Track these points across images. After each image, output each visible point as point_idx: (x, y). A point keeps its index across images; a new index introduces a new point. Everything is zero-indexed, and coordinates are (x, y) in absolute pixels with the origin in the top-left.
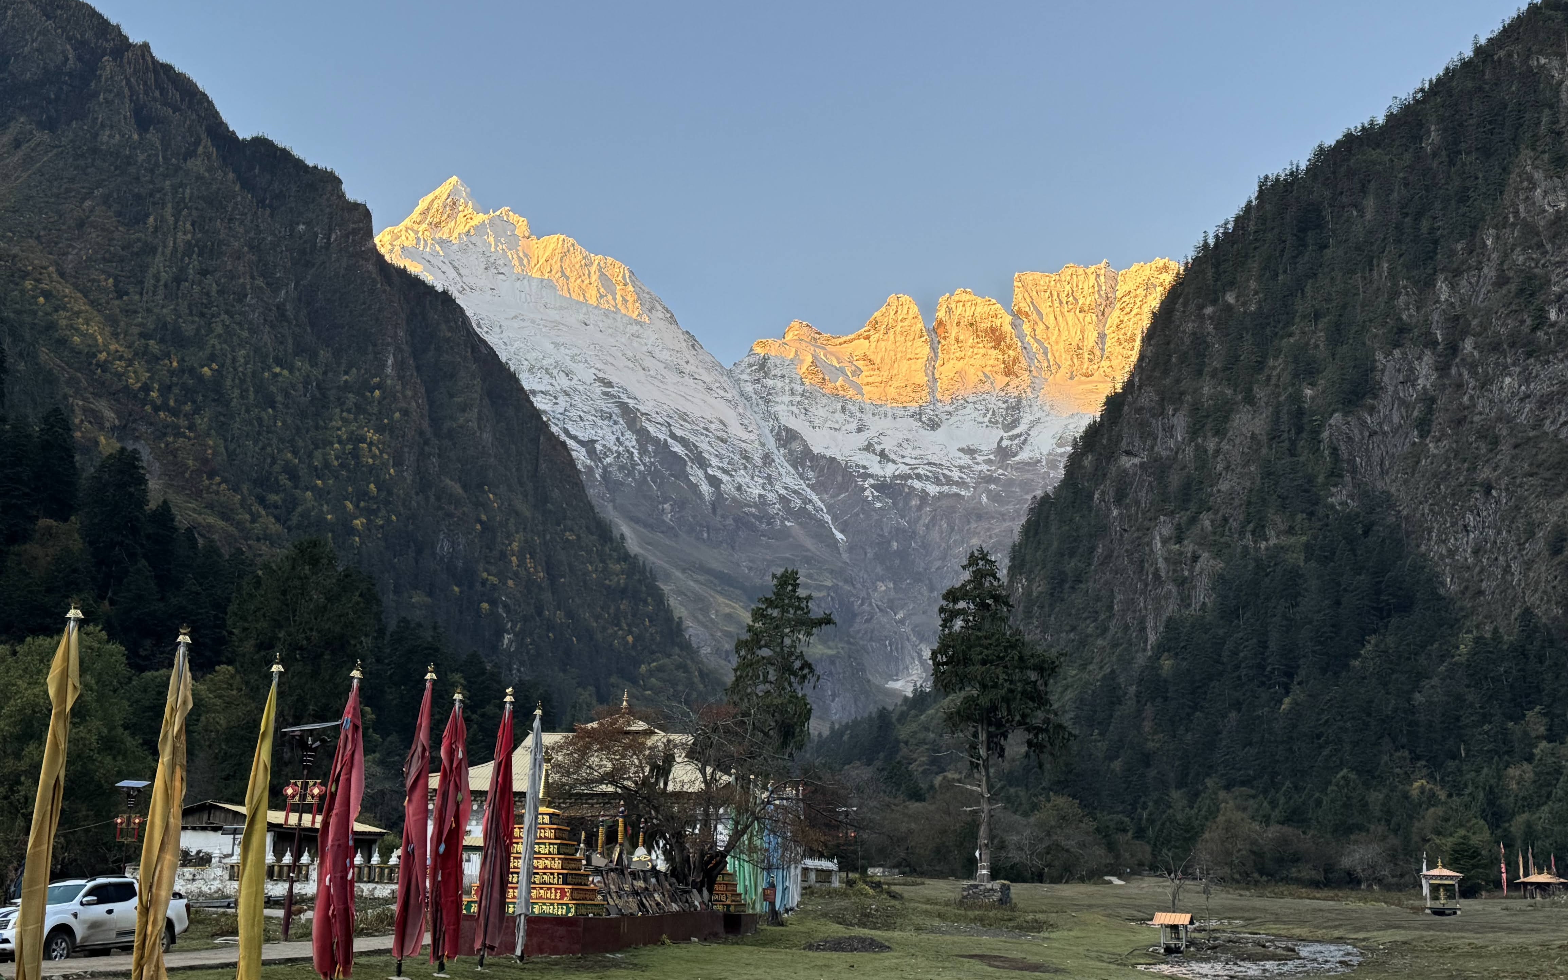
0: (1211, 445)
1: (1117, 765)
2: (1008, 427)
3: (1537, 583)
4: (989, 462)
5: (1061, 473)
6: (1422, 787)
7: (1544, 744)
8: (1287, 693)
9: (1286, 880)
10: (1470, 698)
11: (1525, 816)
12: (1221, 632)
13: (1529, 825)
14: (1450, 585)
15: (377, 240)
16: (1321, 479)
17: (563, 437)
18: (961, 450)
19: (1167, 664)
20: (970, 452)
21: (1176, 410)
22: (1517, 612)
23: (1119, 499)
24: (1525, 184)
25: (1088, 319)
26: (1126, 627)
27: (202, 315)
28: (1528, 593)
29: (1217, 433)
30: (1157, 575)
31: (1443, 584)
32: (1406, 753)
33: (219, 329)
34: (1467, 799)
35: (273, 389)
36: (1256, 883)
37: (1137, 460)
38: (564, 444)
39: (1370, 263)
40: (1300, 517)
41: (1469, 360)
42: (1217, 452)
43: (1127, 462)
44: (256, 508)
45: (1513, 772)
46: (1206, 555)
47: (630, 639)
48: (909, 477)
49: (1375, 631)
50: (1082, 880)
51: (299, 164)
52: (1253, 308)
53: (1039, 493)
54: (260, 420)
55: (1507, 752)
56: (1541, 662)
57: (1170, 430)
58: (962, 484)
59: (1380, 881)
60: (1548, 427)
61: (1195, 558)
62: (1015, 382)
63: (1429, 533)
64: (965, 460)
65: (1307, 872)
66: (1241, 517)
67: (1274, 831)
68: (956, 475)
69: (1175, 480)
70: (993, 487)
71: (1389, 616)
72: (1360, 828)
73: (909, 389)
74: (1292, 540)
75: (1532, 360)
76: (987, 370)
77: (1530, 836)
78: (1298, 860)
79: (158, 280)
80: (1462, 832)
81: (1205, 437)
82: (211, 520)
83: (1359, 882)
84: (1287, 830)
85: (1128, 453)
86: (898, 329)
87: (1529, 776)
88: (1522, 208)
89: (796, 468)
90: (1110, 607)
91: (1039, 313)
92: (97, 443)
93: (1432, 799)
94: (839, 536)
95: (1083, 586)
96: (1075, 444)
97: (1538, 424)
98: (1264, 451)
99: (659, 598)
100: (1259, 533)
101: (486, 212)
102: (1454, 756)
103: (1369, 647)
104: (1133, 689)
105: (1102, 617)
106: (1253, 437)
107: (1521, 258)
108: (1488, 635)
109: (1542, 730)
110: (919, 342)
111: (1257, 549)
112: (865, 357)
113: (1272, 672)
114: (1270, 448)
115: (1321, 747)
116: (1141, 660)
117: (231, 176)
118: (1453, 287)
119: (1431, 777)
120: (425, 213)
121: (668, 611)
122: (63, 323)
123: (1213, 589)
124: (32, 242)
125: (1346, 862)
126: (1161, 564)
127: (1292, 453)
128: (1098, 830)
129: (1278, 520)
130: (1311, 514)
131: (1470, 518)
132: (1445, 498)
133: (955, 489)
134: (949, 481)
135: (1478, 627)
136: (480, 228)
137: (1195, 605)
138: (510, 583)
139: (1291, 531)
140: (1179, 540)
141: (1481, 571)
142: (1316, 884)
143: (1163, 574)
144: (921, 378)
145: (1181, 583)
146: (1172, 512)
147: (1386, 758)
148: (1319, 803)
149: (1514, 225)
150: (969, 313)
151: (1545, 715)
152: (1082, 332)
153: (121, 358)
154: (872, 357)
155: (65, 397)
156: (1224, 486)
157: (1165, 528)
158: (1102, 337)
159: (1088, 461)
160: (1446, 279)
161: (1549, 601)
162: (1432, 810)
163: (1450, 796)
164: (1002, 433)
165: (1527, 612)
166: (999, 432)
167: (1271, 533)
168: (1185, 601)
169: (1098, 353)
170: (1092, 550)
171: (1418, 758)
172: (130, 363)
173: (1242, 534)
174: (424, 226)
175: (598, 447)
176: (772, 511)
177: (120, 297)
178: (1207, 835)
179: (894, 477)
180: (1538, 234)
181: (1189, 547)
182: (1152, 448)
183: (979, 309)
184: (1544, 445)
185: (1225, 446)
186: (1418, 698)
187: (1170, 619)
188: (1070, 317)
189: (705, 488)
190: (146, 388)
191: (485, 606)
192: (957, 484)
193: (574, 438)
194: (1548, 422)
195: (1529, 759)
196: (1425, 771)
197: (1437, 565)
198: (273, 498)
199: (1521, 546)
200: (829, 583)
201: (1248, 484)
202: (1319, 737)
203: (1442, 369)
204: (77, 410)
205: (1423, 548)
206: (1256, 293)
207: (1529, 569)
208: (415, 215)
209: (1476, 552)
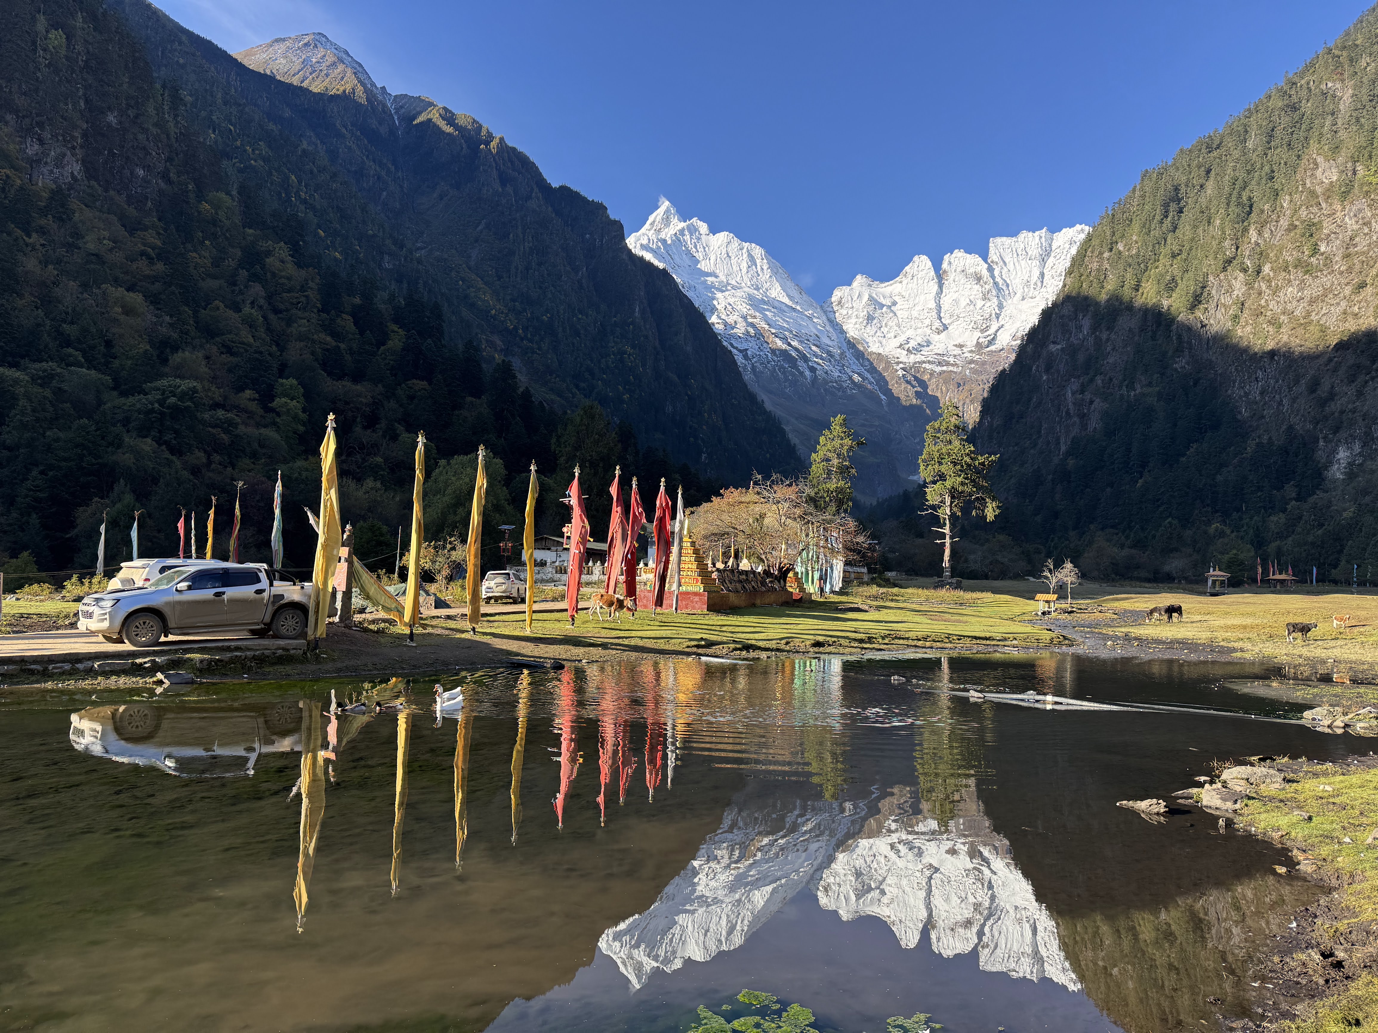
0: (1104, 336)
1: (1039, 518)
2: (982, 331)
3: (1298, 411)
4: (971, 351)
5: (1013, 357)
6: (1217, 528)
7: (1294, 502)
8: (1141, 477)
9: (1131, 578)
10: (1251, 478)
11: (1278, 542)
12: (1104, 444)
13: (1279, 548)
14: (1245, 413)
15: (627, 241)
16: (1170, 353)
17: (730, 348)
18: (956, 346)
19: (1071, 462)
20: (961, 346)
21: (1084, 316)
22: (1284, 427)
23: (1048, 369)
24: (1312, 166)
25: (1034, 264)
26: (1048, 443)
27: (540, 288)
28: (1292, 416)
29: (1108, 329)
30: (1068, 413)
31: (1240, 413)
32: (1210, 509)
33: (550, 296)
34: (1242, 534)
35: (578, 326)
36: (1113, 580)
37: (1059, 347)
38: (730, 352)
39: (1209, 222)
40: (1156, 376)
41: (1267, 278)
42: (1108, 340)
43: (1053, 348)
44: (574, 390)
45: (1274, 518)
46: (1098, 400)
47: (768, 456)
48: (924, 362)
49: (1196, 441)
50: (1010, 578)
51: (584, 199)
52: (1134, 252)
53: (1001, 368)
54: (573, 344)
55: (1271, 508)
56: (1297, 456)
57: (1080, 328)
58: (955, 365)
59: (1186, 579)
60: (1314, 317)
61: (1091, 402)
62: (988, 304)
63: (1234, 383)
64: (957, 351)
65: (1143, 574)
66: (1121, 378)
67: (1126, 552)
68: (951, 360)
69: (1081, 357)
70: (973, 366)
71: (1206, 432)
72: (1176, 550)
73: (925, 311)
74: (1150, 390)
75: (1307, 276)
76: (972, 298)
77: (1279, 553)
78: (1139, 567)
79: (517, 269)
80: (1235, 551)
81: (1101, 331)
82: (553, 397)
83: (1174, 579)
84: (1133, 551)
85: (1054, 343)
86: (919, 276)
87: (1283, 520)
88: (1308, 182)
89: (858, 360)
90: (1039, 432)
91: (1004, 262)
92: (494, 358)
93: (1222, 534)
94: (883, 397)
95: (1024, 420)
96: (1023, 339)
97: (1309, 314)
98: (1136, 338)
99: (783, 432)
100: (1131, 387)
101: (685, 221)
102: (1239, 510)
103: (1192, 450)
104: (1050, 477)
105: (1034, 437)
106: (1130, 330)
107: (1305, 213)
108: (1265, 441)
109: (1294, 495)
110: (932, 283)
111: (1129, 396)
112: (900, 294)
113: (1133, 465)
114: (1140, 336)
115: (1159, 506)
116: (1056, 460)
117: (550, 209)
118: (1260, 234)
119: (1224, 522)
120: (652, 224)
121: (788, 441)
122: (473, 294)
123: (1101, 419)
124: (454, 251)
125: (1167, 568)
126: (1071, 406)
127: (1153, 338)
128: (1023, 552)
129: (1143, 379)
130: (1163, 374)
131: (1260, 373)
132: (1245, 361)
133: (951, 368)
134: (948, 364)
135: (1259, 437)
136: (682, 231)
137: (1090, 429)
138: (704, 427)
139: (1150, 384)
140: (1082, 392)
141: (1265, 404)
142: (1149, 580)
143: (1072, 412)
144: (932, 305)
145: (1083, 416)
146: (1079, 377)
147: (1196, 512)
148: (1154, 537)
149: (1302, 192)
150: (962, 264)
151: (1296, 486)
152: (1030, 272)
153: (502, 313)
154: (904, 294)
155: (477, 334)
156: (1111, 360)
157: (1074, 385)
158: (1042, 275)
159: (1030, 348)
160: (1256, 228)
161: (1305, 421)
162: (1221, 540)
163: (1232, 532)
164: (980, 334)
165: (1291, 427)
166: (977, 334)
167: (1138, 386)
168: (1084, 426)
169: (1039, 284)
170: (1030, 400)
171: (1216, 512)
172: (507, 315)
173: (1120, 387)
174: (652, 231)
175: (749, 353)
176: (845, 385)
177: (499, 280)
178: (1086, 555)
179: (915, 363)
180: (1317, 197)
181: (1088, 396)
182: (1069, 339)
183: (968, 261)
184: (1312, 328)
185: (1113, 336)
186: (1219, 478)
187: (1074, 438)
188: (1023, 263)
189: (807, 373)
190: (516, 328)
191: (692, 439)
192: (952, 365)
193: (736, 348)
194: (1314, 314)
195: (1284, 511)
196: (1220, 519)
197: (1237, 401)
198: (583, 385)
199: (1290, 389)
200: (877, 423)
201: (1125, 358)
202: (1158, 501)
203: (1250, 285)
204: (484, 342)
205: (1229, 392)
206: (1137, 242)
207: (1294, 402)
208: (647, 225)
209: (1262, 393)
